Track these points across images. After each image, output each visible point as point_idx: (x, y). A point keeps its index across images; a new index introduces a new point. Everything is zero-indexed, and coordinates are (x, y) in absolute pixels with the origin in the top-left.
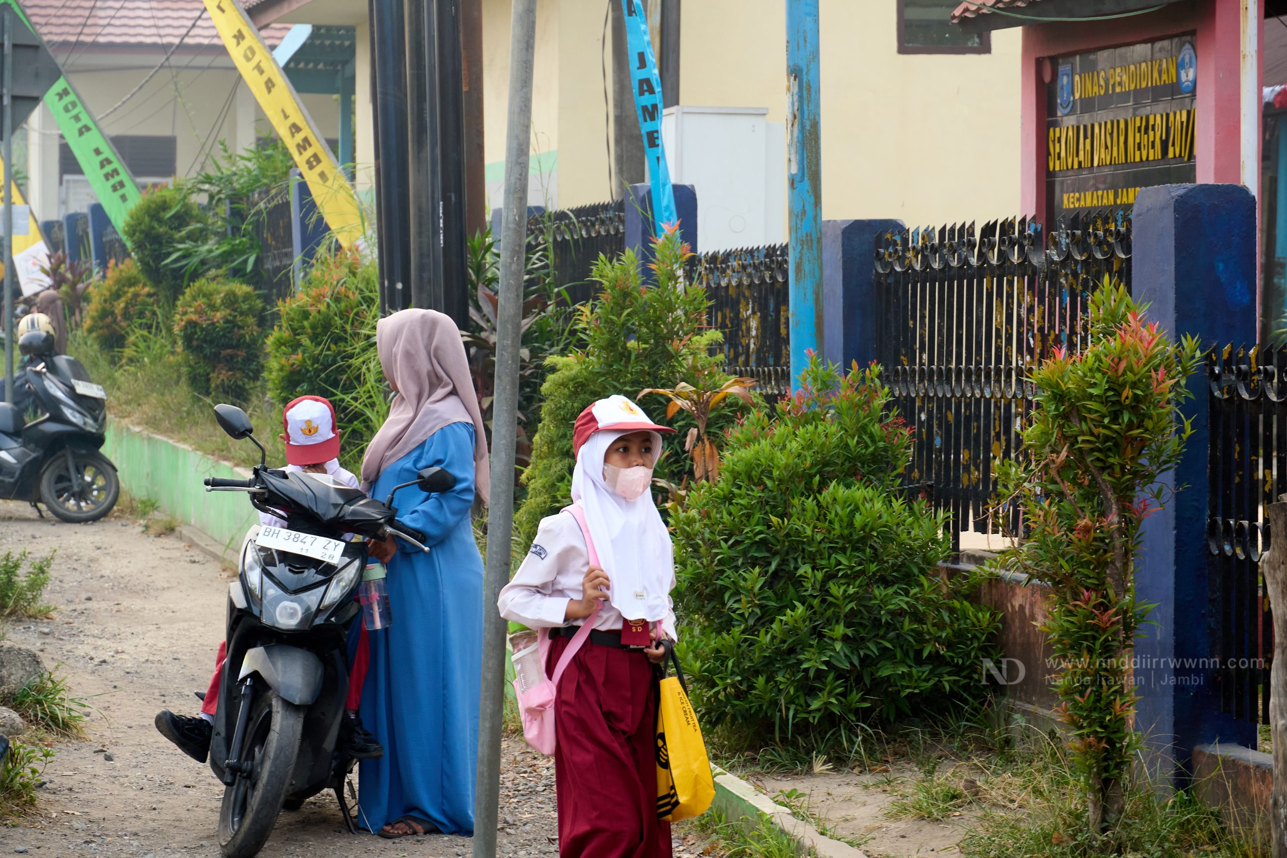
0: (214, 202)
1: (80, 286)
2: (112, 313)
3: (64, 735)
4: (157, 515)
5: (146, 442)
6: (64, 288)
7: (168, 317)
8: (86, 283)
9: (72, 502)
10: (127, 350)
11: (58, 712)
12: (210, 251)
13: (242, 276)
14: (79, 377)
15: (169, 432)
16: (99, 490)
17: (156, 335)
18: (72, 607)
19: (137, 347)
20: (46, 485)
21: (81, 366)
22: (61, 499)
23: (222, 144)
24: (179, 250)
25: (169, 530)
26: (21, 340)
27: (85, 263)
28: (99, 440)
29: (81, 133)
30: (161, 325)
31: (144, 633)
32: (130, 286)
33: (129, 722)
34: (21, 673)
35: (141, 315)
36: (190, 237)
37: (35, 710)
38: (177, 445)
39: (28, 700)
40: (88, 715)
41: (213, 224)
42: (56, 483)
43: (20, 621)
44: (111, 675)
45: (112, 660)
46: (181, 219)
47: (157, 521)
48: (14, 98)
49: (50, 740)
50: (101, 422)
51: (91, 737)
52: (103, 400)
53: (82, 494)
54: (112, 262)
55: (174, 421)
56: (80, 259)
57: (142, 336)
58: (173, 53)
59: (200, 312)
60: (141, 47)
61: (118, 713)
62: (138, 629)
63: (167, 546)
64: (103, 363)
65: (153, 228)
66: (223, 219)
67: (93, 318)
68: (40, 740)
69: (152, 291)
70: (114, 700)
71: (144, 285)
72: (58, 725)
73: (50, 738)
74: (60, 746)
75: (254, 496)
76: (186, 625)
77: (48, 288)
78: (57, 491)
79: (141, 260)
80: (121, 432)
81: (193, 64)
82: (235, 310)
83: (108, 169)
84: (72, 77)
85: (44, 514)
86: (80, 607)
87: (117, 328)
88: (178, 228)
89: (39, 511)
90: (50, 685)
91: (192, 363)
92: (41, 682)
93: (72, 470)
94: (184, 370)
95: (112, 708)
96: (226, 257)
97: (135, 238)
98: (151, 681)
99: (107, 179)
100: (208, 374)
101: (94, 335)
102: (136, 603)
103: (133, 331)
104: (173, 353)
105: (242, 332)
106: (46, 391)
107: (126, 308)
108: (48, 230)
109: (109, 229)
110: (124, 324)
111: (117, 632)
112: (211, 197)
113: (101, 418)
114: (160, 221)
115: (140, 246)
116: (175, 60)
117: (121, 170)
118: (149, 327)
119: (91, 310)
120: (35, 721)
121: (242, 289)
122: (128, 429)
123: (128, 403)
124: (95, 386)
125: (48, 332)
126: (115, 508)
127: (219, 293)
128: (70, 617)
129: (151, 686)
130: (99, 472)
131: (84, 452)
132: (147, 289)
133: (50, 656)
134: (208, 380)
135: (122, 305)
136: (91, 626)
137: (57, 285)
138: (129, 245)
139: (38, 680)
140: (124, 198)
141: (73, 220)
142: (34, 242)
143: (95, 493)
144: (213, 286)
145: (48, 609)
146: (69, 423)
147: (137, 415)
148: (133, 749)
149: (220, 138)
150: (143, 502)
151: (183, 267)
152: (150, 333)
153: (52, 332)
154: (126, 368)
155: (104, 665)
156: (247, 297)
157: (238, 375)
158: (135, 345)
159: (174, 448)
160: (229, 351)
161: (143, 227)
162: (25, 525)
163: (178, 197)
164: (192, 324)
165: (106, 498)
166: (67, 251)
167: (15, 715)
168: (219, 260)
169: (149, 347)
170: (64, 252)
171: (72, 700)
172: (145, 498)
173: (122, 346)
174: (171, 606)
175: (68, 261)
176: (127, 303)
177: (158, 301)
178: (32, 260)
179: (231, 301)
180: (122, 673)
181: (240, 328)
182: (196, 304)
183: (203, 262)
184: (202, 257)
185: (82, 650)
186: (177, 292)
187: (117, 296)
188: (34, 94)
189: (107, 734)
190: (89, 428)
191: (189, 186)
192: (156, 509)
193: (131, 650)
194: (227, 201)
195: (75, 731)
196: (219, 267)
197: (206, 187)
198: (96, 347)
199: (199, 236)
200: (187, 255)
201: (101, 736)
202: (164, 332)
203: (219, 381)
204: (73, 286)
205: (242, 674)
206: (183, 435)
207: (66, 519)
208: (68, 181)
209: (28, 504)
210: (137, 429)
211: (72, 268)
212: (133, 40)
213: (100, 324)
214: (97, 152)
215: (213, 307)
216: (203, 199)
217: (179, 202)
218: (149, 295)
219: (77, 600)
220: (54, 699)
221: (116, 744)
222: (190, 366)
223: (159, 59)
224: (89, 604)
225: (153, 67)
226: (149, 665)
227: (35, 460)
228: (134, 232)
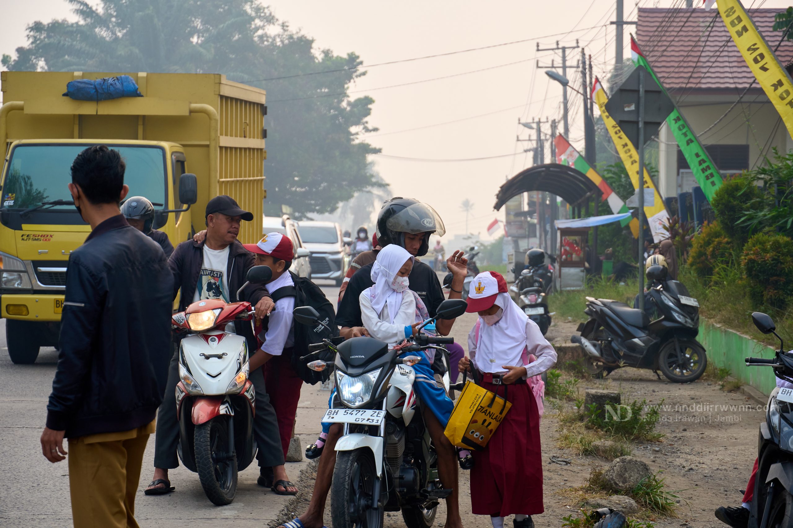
0: (768, 185)
1: (687, 237)
2: (705, 254)
3: (662, 514)
4: (730, 379)
5: (723, 334)
6: (677, 238)
7: (738, 256)
8: (691, 236)
9: (678, 370)
10: (713, 277)
11: (659, 500)
12: (765, 215)
13: (784, 231)
14: (683, 294)
15: (737, 327)
16: (694, 362)
17: (731, 268)
18: (674, 435)
19: (720, 275)
20: (662, 359)
21: (684, 287)
22: (671, 368)
23: (774, 149)
24: (746, 215)
25: (736, 388)
26: (647, 270)
27: (691, 223)
28: (695, 332)
29: (688, 144)
30: (735, 261)
31: (717, 452)
32: (716, 237)
33: (703, 507)
34: (637, 475)
35: (722, 255)
36: (753, 207)
37: (645, 498)
38: (742, 335)
39: (641, 492)
40: (678, 502)
41: (767, 199)
42: (668, 358)
43: (642, 443)
44: (695, 478)
45: (696, 468)
46: (748, 196)
47: (730, 382)
48: (646, 123)
49: (654, 517)
50: (696, 322)
51: (679, 516)
52: (697, 307)
53: (684, 365)
54: (706, 223)
55: (741, 321)
56: (687, 221)
57: (723, 268)
58: (745, 94)
59: (756, 253)
60: (727, 91)
61: (697, 501)
62: (714, 449)
63: (734, 398)
64: (700, 285)
65: (730, 202)
66: (773, 196)
67: (693, 257)
68: (648, 517)
69: (729, 240)
70: (695, 493)
71: (725, 237)
72: (659, 508)
73: (654, 516)
74: (660, 521)
75: (776, 369)
76: (743, 447)
77: (668, 239)
78: (669, 363)
79: (722, 222)
80: (709, 327)
81: (757, 100)
82: (779, 252)
83: (704, 165)
84: (683, 110)
85: (661, 377)
86: (679, 435)
87: (708, 263)
88: (745, 202)
89: (658, 375)
90: (654, 483)
91: (752, 285)
92: (649, 481)
93: (678, 350)
94: (748, 289)
95: (694, 498)
96: (775, 219)
97: (719, 208)
98: (719, 482)
99: (703, 172)
100: (762, 292)
101: (694, 267)
102: (713, 433)
103: (718, 265)
104: (741, 279)
105: (783, 266)
106: (662, 302)
107: (713, 251)
108: (669, 203)
109: (705, 203)
110: (712, 261)
111: (700, 451)
112: (766, 183)
113: (696, 318)
114: (734, 197)
115: (722, 213)
116: (747, 98)
117: (711, 166)
118: (727, 263)
119: (693, 252)
120: (645, 505)
121: (783, 239)
122: (713, 325)
123: (713, 309)
124: (692, 299)
125: (664, 266)
126: (704, 374)
127: (769, 242)
128: (672, 441)
129: (719, 485)
130: (694, 351)
131: (685, 339)
132: (726, 239)
133: (658, 465)
134: (762, 296)
135: (711, 249)
136: (685, 447)
137: (673, 237)
138: (716, 212)
139: (647, 480)
140: (713, 184)
141: (683, 196)
142: (660, 211)
143: (692, 365)
144: (766, 237)
145: (659, 436)
146: (676, 321)
147: (719, 317)
148: (704, 524)
149: (774, 145)
150: (722, 370)
151: (748, 225)
152: (728, 266)
153: (666, 265)
154: (713, 287)
155: (691, 472)
156: (787, 244)
157: (781, 292)
158: (719, 274)
159: (740, 337)
160: (775, 278)
161: (724, 201)
162: (649, 384)
163: (746, 183)
164: (751, 261)
165: (699, 368)
166: (680, 216)
167: (632, 501)
168: (770, 221)
169: (727, 275)
170: (678, 216)
171: (668, 493)
172: (723, 368)
173: (712, 274)
174: (735, 435)
175: (680, 222)
176: (714, 248)
177: (733, 247)
178: (659, 222)
179: (777, 246)
180: (702, 477)
181: (782, 263)
182: (754, 248)
183: (760, 223)
184: (759, 219)
185: (678, 462)
186: (744, 240)
187: (708, 243)
188: (658, 121)
189: (689, 514)
190: (688, 325)
191: (753, 175)
192: (729, 375)
193: (708, 462)
194: (775, 185)
195: (669, 512)
196: (770, 225)
197: (763, 176)
198: (695, 275)
199: (758, 207)
200: (751, 218)
201: (686, 515)
202: (736, 266)
203: (769, 297)
204: (683, 237)
205: (768, 480)
206: (746, 329)
207: (674, 380)
208: (683, 173)
209: (651, 371)
210: (718, 326)
211: (682, 226)
212: (722, 86)
213: (698, 261)
214: (697, 155)
215: (765, 251)
216: (761, 184)
217: (746, 185)
218: (728, 243)
219: (677, 431)
220: (657, 492)
221: (694, 521)
222: (751, 287)
223: (736, 98)
224: (684, 433)
225: (733, 103)
226: (719, 472)
227: (656, 344)
228: (719, 204)
